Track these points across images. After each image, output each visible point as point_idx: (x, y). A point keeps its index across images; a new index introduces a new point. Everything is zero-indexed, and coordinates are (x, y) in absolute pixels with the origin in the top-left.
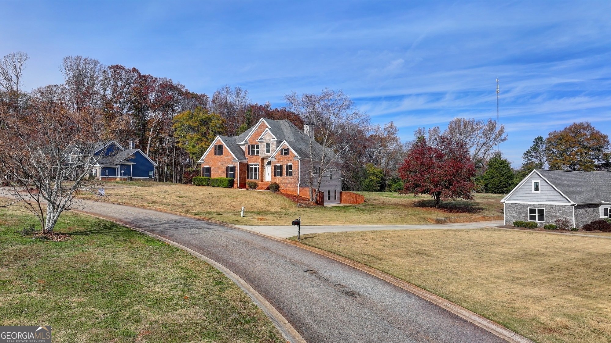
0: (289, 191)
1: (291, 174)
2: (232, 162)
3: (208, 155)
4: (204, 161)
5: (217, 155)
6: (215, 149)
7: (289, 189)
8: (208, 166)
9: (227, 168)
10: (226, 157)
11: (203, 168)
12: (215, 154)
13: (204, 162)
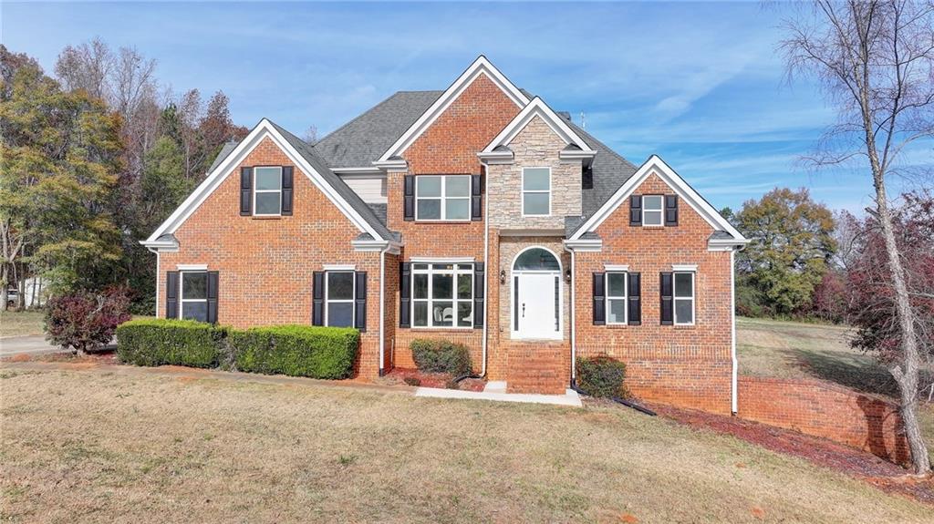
0: (682, 393)
1: (686, 315)
2: (348, 249)
3: (202, 214)
4: (176, 240)
5: (254, 214)
6: (246, 184)
7: (679, 384)
8: (202, 267)
9: (318, 277)
10: (313, 227)
11: (172, 277)
12: (245, 210)
13: (176, 245)
